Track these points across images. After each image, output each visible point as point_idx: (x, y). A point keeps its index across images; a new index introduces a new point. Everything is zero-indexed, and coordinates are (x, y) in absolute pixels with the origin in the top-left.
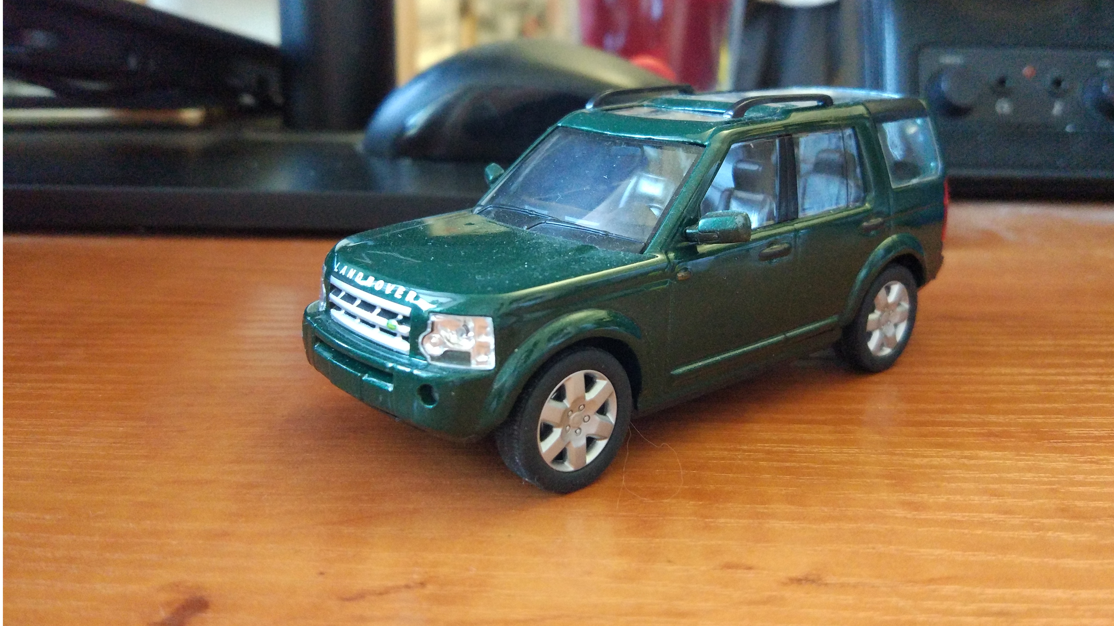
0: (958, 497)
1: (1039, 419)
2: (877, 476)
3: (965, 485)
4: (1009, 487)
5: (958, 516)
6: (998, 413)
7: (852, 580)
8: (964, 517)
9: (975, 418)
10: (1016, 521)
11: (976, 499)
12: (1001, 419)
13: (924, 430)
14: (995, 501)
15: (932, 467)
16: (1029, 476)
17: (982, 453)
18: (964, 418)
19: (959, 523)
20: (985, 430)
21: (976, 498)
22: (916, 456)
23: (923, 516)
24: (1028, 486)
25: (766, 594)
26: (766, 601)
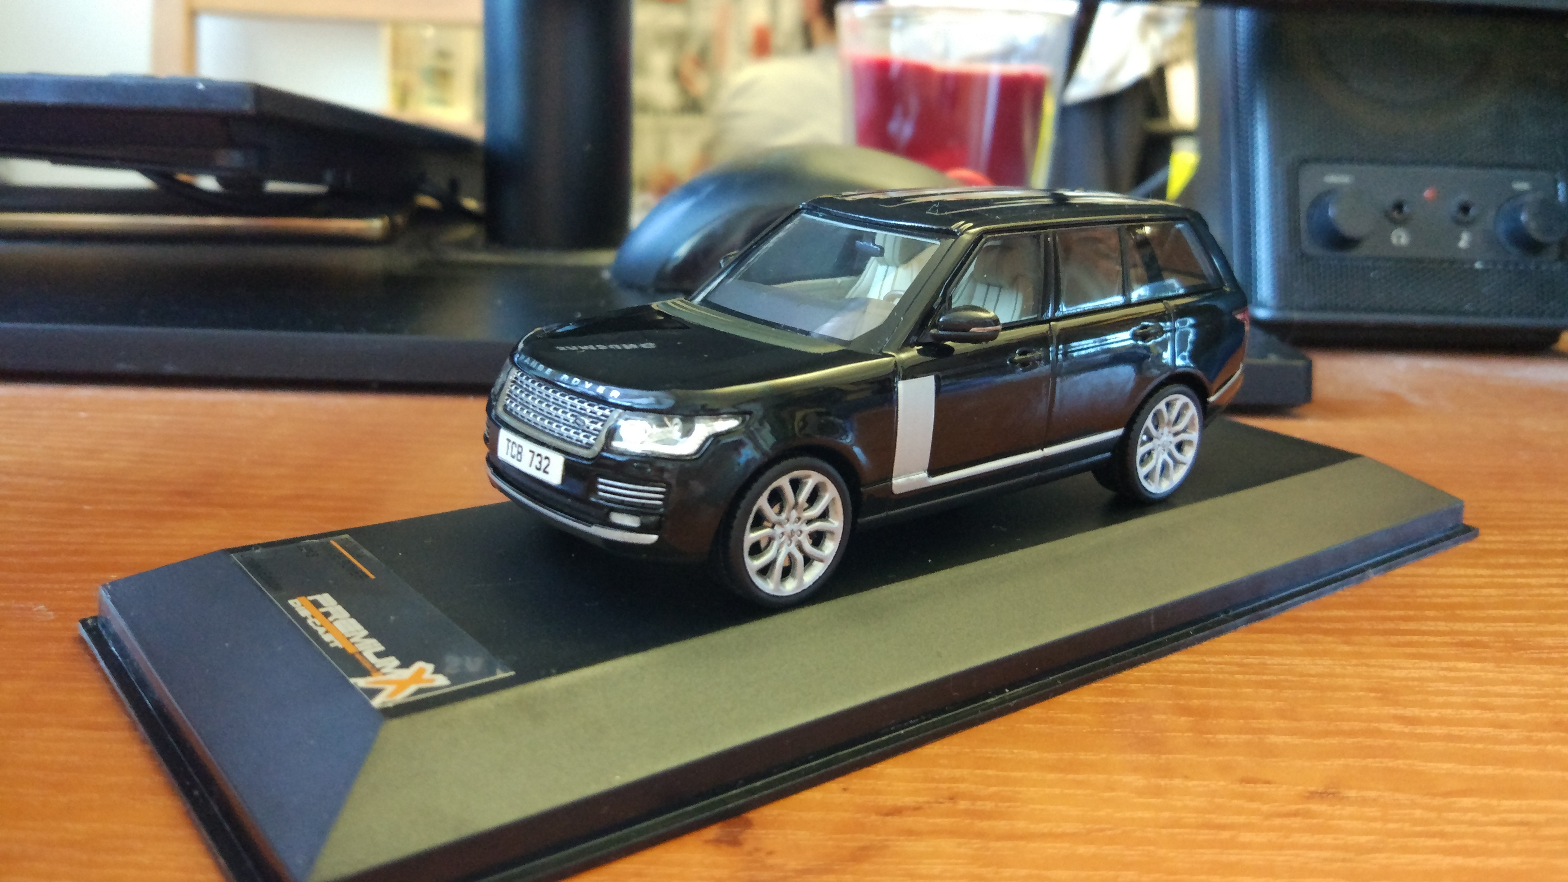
0: (1449, 711)
1: (1510, 627)
2: (1361, 689)
3: (1454, 699)
4: (1498, 701)
5: (1456, 731)
6: (1466, 620)
7: (1371, 794)
8: (1461, 731)
9: (1442, 626)
10: (1514, 734)
11: (1469, 714)
12: (1470, 627)
13: (1394, 639)
14: (1488, 715)
15: (1414, 679)
16: (1514, 689)
17: (1461, 665)
18: (1430, 626)
19: (1459, 738)
20: (1457, 639)
21: (1468, 712)
22: (1393, 668)
23: (1420, 730)
24: (1515, 699)
25: (1294, 807)
26: (1296, 814)
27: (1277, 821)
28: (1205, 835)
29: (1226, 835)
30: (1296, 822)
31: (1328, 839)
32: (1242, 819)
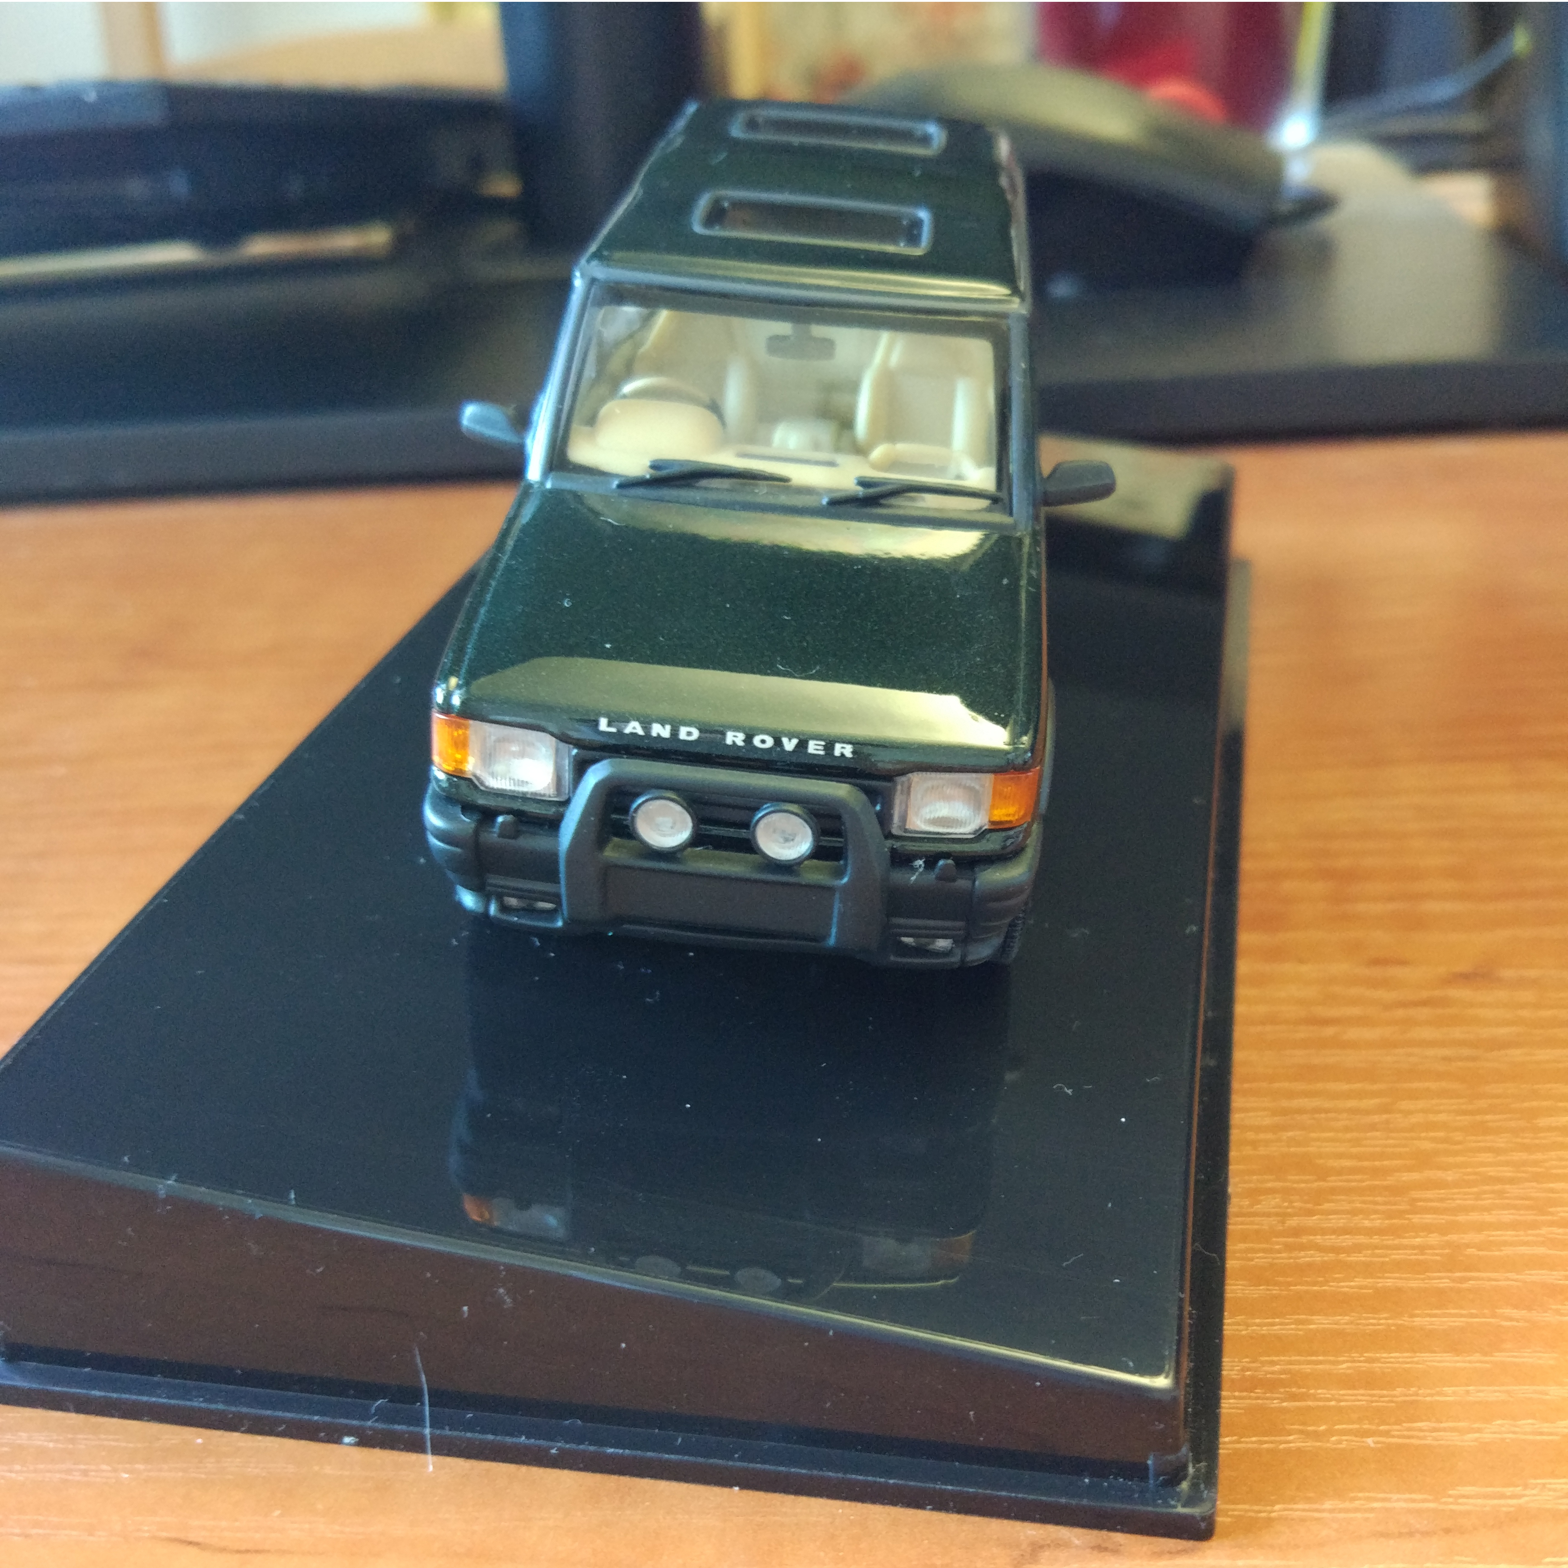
7: (1533, 973)
25: (1425, 994)
26: (1425, 1003)
27: (1400, 1013)
28: (1303, 1032)
29: (1329, 1031)
30: (1425, 1012)
31: (1457, 1033)
32: (1355, 1011)
